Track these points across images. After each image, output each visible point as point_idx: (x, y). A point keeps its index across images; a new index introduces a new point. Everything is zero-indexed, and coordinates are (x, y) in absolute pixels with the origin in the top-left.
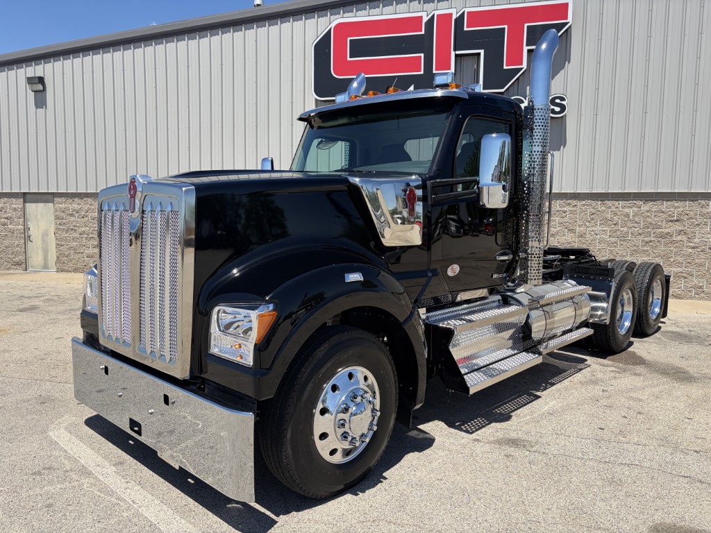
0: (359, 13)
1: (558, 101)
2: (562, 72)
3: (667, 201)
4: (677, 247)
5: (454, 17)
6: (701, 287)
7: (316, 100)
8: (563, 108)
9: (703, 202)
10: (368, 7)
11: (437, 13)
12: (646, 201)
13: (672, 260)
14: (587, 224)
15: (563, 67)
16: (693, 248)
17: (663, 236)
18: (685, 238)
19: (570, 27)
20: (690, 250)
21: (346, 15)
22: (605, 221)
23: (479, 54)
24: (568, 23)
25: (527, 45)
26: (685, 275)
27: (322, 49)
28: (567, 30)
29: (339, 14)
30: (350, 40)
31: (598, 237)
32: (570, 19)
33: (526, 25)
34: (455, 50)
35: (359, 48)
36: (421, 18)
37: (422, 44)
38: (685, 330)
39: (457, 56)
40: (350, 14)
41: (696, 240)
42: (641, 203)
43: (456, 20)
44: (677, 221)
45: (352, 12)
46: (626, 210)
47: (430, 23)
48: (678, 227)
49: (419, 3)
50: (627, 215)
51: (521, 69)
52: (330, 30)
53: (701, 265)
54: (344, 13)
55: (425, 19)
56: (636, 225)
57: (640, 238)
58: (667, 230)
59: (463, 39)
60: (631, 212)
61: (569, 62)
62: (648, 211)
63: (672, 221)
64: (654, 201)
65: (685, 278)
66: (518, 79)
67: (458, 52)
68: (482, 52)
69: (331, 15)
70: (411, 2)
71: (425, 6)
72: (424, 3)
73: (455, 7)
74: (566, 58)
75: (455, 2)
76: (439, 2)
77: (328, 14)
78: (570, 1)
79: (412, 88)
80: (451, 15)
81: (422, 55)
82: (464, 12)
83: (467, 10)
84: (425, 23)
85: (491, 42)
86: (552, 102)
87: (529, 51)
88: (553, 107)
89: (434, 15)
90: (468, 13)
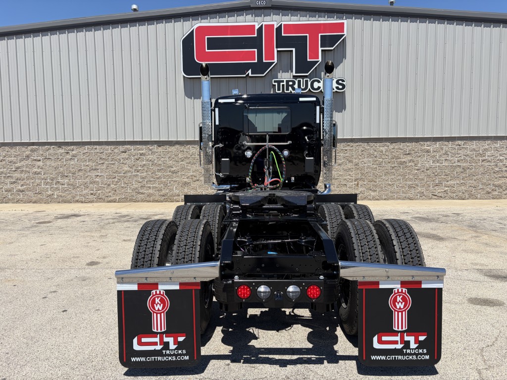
0: (212, 20)
1: (340, 82)
2: (341, 64)
3: (403, 142)
4: (409, 170)
5: (275, 27)
6: (423, 193)
7: (184, 77)
8: (344, 86)
9: (422, 143)
10: (218, 17)
11: (264, 23)
12: (392, 143)
13: (407, 177)
14: (360, 157)
15: (342, 62)
16: (418, 170)
17: (402, 163)
18: (413, 164)
19: (345, 37)
20: (416, 171)
21: (203, 21)
22: (370, 155)
23: (292, 51)
24: (344, 35)
25: (321, 47)
26: (414, 186)
27: (188, 43)
28: (343, 39)
29: (198, 20)
30: (207, 38)
31: (366, 165)
32: (345, 33)
33: (320, 35)
34: (277, 48)
35: (213, 44)
36: (254, 26)
37: (255, 43)
38: (425, 216)
39: (278, 51)
40: (206, 21)
41: (419, 165)
42: (389, 144)
43: (277, 29)
44: (409, 154)
45: (207, 19)
46: (381, 148)
47: (260, 29)
48: (409, 158)
49: (252, 16)
50: (382, 151)
51: (318, 61)
52: (193, 30)
53: (423, 179)
54: (201, 19)
55: (257, 27)
56: (386, 157)
57: (389, 165)
58: (403, 160)
59: (282, 41)
60: (383, 149)
61: (345, 59)
62: (393, 149)
63: (406, 154)
64: (396, 142)
65: (414, 187)
66: (316, 68)
67: (279, 49)
68: (294, 50)
69: (192, 20)
70: (246, 15)
71: (256, 18)
72: (255, 16)
73: (275, 20)
74: (344, 56)
75: (275, 17)
76: (264, 16)
77: (191, 19)
78: (345, 22)
79: (250, 71)
80: (273, 25)
81: (256, 50)
82: (281, 24)
83: (283, 23)
84: (257, 30)
85: (299, 43)
86: (337, 82)
87: (322, 50)
88: (337, 86)
89: (262, 25)
90: (284, 25)
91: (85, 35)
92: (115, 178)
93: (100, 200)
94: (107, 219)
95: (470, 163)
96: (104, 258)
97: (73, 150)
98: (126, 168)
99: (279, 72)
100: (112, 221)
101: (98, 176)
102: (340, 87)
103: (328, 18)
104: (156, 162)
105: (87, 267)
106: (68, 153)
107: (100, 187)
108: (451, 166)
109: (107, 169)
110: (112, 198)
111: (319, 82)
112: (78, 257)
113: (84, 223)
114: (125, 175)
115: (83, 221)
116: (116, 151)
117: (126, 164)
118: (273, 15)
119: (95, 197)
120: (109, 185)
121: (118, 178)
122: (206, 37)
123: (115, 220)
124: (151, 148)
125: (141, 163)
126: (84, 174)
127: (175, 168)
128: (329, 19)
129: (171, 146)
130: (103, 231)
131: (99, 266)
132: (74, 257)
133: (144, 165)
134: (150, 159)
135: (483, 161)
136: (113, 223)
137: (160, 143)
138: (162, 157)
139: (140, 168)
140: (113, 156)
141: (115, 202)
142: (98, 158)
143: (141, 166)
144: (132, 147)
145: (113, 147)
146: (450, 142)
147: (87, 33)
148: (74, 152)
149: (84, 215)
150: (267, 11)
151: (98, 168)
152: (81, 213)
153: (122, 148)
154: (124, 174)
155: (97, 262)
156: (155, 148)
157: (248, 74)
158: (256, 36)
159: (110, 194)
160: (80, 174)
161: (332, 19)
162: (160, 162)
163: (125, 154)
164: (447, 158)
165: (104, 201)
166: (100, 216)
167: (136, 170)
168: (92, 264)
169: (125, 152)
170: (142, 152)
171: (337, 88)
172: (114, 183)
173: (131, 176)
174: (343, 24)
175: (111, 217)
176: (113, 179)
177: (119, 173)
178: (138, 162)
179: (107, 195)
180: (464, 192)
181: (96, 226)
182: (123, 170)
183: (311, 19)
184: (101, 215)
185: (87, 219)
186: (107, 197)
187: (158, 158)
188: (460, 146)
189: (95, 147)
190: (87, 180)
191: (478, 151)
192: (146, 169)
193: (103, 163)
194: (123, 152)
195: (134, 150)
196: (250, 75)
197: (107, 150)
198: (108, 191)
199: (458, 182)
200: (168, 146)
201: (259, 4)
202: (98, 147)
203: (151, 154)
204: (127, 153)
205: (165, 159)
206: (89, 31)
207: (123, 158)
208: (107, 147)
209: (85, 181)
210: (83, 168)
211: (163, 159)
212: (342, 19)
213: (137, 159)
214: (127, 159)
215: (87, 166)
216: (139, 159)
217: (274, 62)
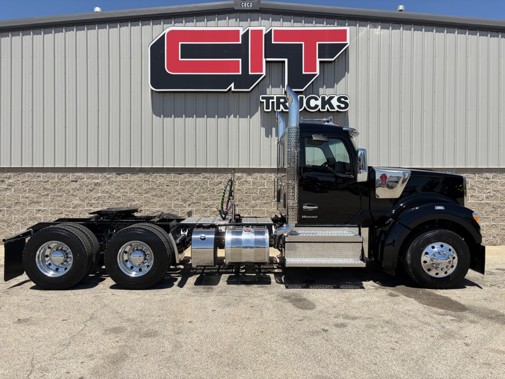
0: (187, 24)
1: (342, 99)
2: (343, 79)
5: (264, 33)
7: (152, 90)
8: (347, 105)
10: (195, 20)
11: (251, 29)
15: (344, 76)
19: (348, 47)
21: (176, 25)
23: (284, 62)
24: (346, 44)
25: (319, 58)
27: (157, 49)
28: (345, 50)
29: (171, 23)
30: (181, 44)
32: (348, 41)
33: (317, 43)
34: (265, 57)
35: (188, 51)
36: (239, 31)
37: (240, 51)
39: (267, 62)
40: (180, 24)
43: (265, 35)
45: (182, 23)
47: (246, 35)
49: (236, 21)
51: (316, 74)
52: (164, 35)
54: (175, 23)
55: (242, 33)
59: (271, 50)
61: (348, 72)
66: (313, 82)
67: (268, 59)
68: (286, 60)
69: (164, 23)
70: (229, 19)
71: (241, 23)
72: (240, 21)
73: (264, 26)
74: (346, 69)
75: (264, 22)
76: (251, 21)
77: (162, 22)
78: (348, 28)
79: (232, 85)
80: (261, 31)
81: (240, 60)
82: (271, 30)
83: (274, 29)
84: (242, 36)
85: (293, 53)
86: (339, 100)
87: (320, 62)
88: (339, 104)
89: (248, 30)
90: (274, 30)
91: (33, 39)
92: (62, 213)
95: (501, 200)
97: (9, 178)
98: (76, 201)
99: (269, 88)
101: (40, 210)
103: (327, 24)
104: (114, 193)
106: (3, 181)
108: (478, 204)
109: (52, 201)
111: (316, 99)
114: (75, 210)
116: (64, 180)
117: (76, 196)
118: (262, 19)
124: (108, 176)
125: (95, 196)
126: (22, 208)
127: (137, 202)
129: (133, 174)
133: (99, 197)
134: (107, 190)
137: (120, 171)
138: (122, 188)
139: (93, 202)
140: (60, 186)
142: (42, 189)
143: (95, 198)
144: (85, 175)
145: (61, 175)
146: (476, 175)
147: (35, 36)
148: (10, 181)
150: (256, 15)
151: (40, 200)
153: (71, 176)
154: (73, 208)
156: (113, 176)
157: (231, 88)
158: (240, 42)
160: (18, 208)
161: (332, 25)
162: (119, 195)
163: (76, 184)
164: (474, 194)
167: (89, 203)
169: (77, 181)
170: (97, 181)
171: (339, 107)
173: (82, 211)
174: (345, 31)
176: (60, 215)
177: (67, 207)
178: (92, 193)
180: (495, 235)
182: (72, 204)
183: (306, 24)
187: (116, 189)
188: (488, 179)
189: (38, 174)
190: (26, 215)
192: (101, 202)
193: (47, 195)
194: (74, 181)
195: (88, 179)
196: (233, 89)
197: (53, 178)
199: (488, 224)
200: (129, 175)
201: (246, 5)
202: (41, 174)
203: (109, 184)
204: (78, 183)
205: (126, 190)
206: (37, 35)
207: (72, 189)
208: (54, 174)
209: (23, 217)
210: (21, 200)
211: (123, 190)
212: (345, 26)
213: (90, 190)
214: (78, 190)
215: (26, 197)
216: (92, 190)
217: (262, 75)
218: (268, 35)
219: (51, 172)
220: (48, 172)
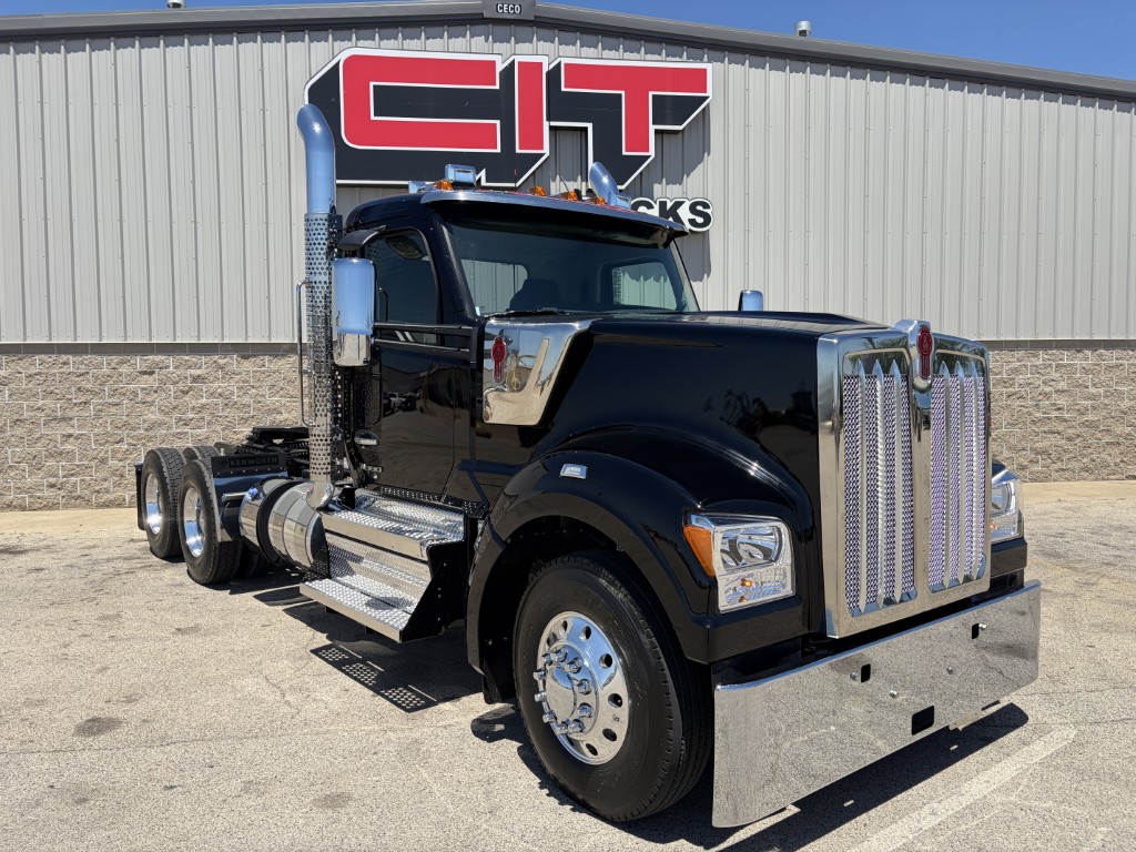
0: (384, 43)
1: (699, 208)
2: (700, 166)
5: (545, 69)
8: (707, 219)
10: (400, 35)
11: (518, 59)
15: (701, 160)
19: (709, 104)
21: (361, 43)
23: (586, 129)
24: (707, 97)
25: (653, 124)
28: (704, 109)
29: (350, 40)
30: (374, 86)
32: (709, 93)
33: (651, 94)
34: (549, 119)
35: (390, 101)
36: (493, 64)
37: (496, 104)
39: (551, 128)
40: (368, 43)
43: (548, 73)
45: (373, 39)
47: (509, 70)
49: (487, 40)
51: (648, 157)
52: (337, 65)
54: (358, 39)
55: (500, 67)
59: (562, 105)
61: (709, 154)
66: (641, 173)
67: (553, 124)
68: (590, 126)
69: (335, 40)
70: (472, 36)
71: (497, 45)
72: (494, 41)
73: (545, 53)
74: (705, 147)
75: (543, 46)
76: (517, 42)
77: (330, 37)
78: (708, 67)
79: (483, 174)
80: (540, 65)
81: (498, 122)
82: (559, 64)
83: (564, 61)
84: (500, 73)
85: (604, 112)
86: (693, 209)
87: (657, 132)
88: (693, 217)
89: (513, 62)
90: (566, 65)
91: (40, 62)
92: (121, 441)
93: (76, 500)
94: (108, 560)
96: (130, 700)
98: (153, 415)
99: (554, 180)
100: (124, 566)
101: (70, 436)
102: (700, 220)
103: (667, 55)
104: (235, 398)
105: (78, 741)
107: (78, 466)
109: (97, 417)
110: (110, 497)
111: (650, 206)
112: (42, 702)
113: (41, 575)
114: (151, 433)
115: (40, 570)
116: (124, 369)
117: (152, 404)
118: (538, 40)
119: (62, 493)
120: (103, 461)
121: (131, 441)
122: (372, 84)
123: (134, 564)
124: (222, 362)
125: (194, 403)
126: (30, 432)
127: (285, 416)
128: (670, 59)
129: (277, 356)
130: (105, 600)
131: (120, 734)
132: (29, 703)
133: (203, 407)
134: (220, 390)
135: (1009, 396)
136: (130, 572)
137: (246, 350)
138: (253, 387)
139: (191, 416)
140: (115, 382)
141: (119, 506)
142: (73, 389)
143: (193, 408)
144: (170, 360)
145: (115, 359)
147: (46, 56)
148: (1, 373)
149: (38, 550)
150: (526, 30)
151: (71, 414)
152: (27, 543)
153: (139, 362)
154: (146, 430)
155: (111, 719)
156: (232, 361)
157: (480, 179)
158: (497, 87)
159: (106, 485)
160: (19, 431)
161: (677, 59)
162: (246, 400)
163: (150, 379)
165: (88, 503)
166: (87, 552)
167: (180, 419)
168: (95, 726)
169: (152, 373)
170: (199, 372)
171: (692, 222)
172: (120, 456)
173: (166, 435)
174: (704, 71)
175: (118, 552)
176: (117, 446)
177: (133, 429)
178: (187, 398)
179: (97, 488)
181: (80, 584)
182: (144, 421)
183: (627, 55)
184: (89, 548)
185: (45, 560)
186: (98, 492)
187: (240, 388)
189: (64, 358)
190: (39, 448)
191: (1000, 373)
192: (207, 417)
193: (85, 403)
194: (145, 373)
195: (176, 368)
196: (484, 183)
197: (99, 366)
198: (100, 475)
200: (267, 358)
201: (505, 11)
202: (71, 358)
203: (223, 378)
204: (155, 376)
205: (261, 391)
206: (51, 53)
207: (143, 389)
208: (99, 358)
209: (33, 451)
210: (26, 415)
211: (254, 391)
212: (701, 60)
213: (183, 392)
214: (156, 392)
215: (38, 409)
216: (187, 392)
217: (542, 155)
218: (554, 74)
219: (93, 353)
220: (86, 353)
